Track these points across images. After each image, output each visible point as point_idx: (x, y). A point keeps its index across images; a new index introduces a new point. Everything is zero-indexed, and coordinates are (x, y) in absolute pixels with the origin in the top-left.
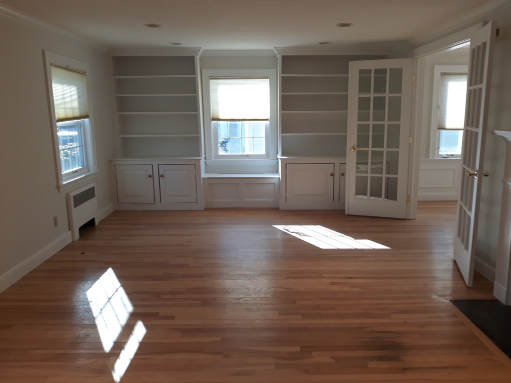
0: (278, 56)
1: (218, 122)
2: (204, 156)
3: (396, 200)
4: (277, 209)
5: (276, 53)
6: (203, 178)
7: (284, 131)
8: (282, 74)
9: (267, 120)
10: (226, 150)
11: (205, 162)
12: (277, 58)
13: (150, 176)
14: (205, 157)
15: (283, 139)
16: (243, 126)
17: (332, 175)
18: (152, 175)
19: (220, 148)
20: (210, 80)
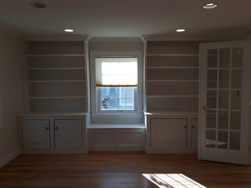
0: (144, 41)
1: (101, 88)
2: (89, 111)
3: (239, 150)
4: (144, 153)
5: (143, 39)
6: (88, 129)
7: (148, 93)
8: (147, 54)
9: (136, 86)
10: (106, 108)
11: (91, 116)
12: (143, 44)
13: (47, 128)
14: (91, 112)
15: (148, 100)
16: (118, 90)
17: (186, 127)
18: (49, 127)
19: (102, 106)
20: (96, 59)
